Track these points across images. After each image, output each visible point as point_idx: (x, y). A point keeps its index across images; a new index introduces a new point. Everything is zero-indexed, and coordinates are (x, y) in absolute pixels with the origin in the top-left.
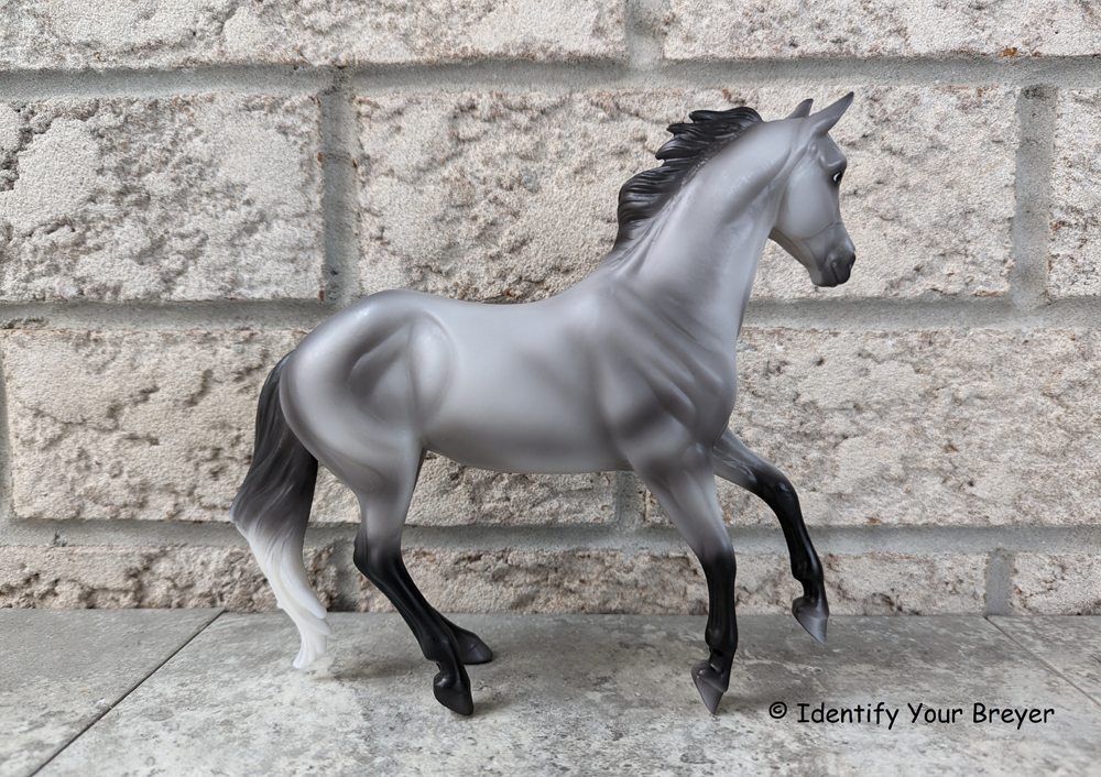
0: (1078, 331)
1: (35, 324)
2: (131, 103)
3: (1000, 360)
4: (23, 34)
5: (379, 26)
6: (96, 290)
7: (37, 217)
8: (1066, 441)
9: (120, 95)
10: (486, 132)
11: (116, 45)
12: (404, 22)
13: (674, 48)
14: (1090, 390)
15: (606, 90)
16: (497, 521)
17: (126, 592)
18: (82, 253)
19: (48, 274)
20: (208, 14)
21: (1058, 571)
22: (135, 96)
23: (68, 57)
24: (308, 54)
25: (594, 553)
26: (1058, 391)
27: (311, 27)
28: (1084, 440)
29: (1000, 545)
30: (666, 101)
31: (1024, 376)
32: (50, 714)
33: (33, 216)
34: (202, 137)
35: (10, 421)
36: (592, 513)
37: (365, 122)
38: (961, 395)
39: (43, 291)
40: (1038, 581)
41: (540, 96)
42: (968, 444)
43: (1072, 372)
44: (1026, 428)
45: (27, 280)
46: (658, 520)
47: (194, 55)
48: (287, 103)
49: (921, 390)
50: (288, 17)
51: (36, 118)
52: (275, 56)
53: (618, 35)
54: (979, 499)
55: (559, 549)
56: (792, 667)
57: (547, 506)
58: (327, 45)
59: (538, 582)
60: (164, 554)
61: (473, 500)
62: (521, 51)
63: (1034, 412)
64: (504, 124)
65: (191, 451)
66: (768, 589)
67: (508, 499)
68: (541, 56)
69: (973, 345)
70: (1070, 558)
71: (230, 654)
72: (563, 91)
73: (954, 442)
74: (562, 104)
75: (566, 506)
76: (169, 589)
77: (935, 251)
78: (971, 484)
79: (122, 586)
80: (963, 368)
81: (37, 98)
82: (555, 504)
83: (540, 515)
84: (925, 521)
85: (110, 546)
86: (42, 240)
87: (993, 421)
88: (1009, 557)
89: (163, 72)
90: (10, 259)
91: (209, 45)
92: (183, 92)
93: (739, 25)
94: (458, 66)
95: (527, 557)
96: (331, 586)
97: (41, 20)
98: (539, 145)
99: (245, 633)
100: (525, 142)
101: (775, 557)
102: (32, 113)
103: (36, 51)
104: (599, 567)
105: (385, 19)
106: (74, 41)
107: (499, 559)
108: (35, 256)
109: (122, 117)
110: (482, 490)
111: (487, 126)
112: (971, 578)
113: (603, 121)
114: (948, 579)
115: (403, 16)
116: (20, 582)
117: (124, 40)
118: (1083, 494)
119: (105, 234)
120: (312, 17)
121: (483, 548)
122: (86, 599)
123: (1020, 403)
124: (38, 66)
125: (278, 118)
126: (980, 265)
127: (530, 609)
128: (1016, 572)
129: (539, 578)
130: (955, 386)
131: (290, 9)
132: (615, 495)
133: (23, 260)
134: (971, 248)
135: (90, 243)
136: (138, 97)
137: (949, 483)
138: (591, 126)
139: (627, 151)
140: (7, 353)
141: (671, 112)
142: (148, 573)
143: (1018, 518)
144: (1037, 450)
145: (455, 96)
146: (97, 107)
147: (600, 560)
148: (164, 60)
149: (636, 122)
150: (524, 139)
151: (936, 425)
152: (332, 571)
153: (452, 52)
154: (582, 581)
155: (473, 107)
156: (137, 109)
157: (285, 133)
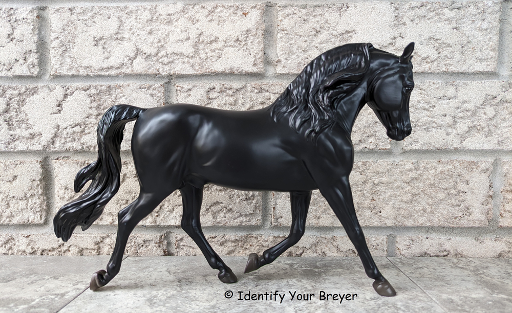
0: (414, 161)
1: (66, 158)
2: (101, 86)
3: (388, 171)
4: (66, 63)
5: (184, 62)
6: (88, 147)
7: (69, 123)
8: (411, 198)
9: (98, 83)
10: (218, 96)
11: (97, 67)
12: (192, 61)
13: (279, 70)
14: (419, 181)
15: (258, 82)
16: (222, 225)
17: (94, 249)
18: (84, 135)
19: (71, 141)
20: (128, 58)
21: (411, 242)
22: (103, 84)
23: (81, 71)
24: (161, 71)
25: (255, 236)
26: (408, 181)
27: (162, 63)
28: (418, 197)
29: (391, 233)
30: (277, 87)
31: (397, 176)
32: (78, 282)
33: (67, 122)
34: (125, 97)
35: (56, 191)
36: (254, 222)
37: (179, 92)
38: (376, 182)
39: (70, 147)
40: (405, 245)
41: (236, 84)
42: (379, 199)
43: (413, 174)
44: (398, 194)
45: (64, 144)
46: (276, 224)
47: (123, 71)
48: (153, 87)
49: (363, 181)
50: (154, 59)
51: (69, 90)
52: (150, 72)
53: (261, 65)
54: (383, 217)
55: (243, 234)
56: (316, 270)
57: (239, 219)
58: (167, 68)
59: (235, 246)
60: (108, 236)
61: (214, 217)
62: (230, 71)
63: (401, 188)
64: (224, 94)
65: (118, 201)
66: (313, 247)
67: (225, 217)
68: (236, 72)
69: (379, 166)
70: (415, 237)
71: (133, 267)
72: (243, 83)
73: (374, 198)
74: (243, 87)
75: (245, 220)
76: (109, 248)
77: (365, 135)
78: (380, 212)
79: (93, 247)
80: (376, 173)
81: (70, 84)
82: (241, 218)
83: (236, 223)
84: (365, 225)
85: (90, 234)
86: (70, 130)
87: (387, 191)
88: (394, 237)
89: (113, 76)
90: (58, 136)
91: (128, 68)
92: (119, 83)
93: (300, 63)
94: (210, 75)
95: (232, 237)
96: (165, 248)
97: (72, 59)
98: (236, 101)
99: (137, 262)
100: (232, 100)
101: (315, 237)
102: (68, 88)
103: (70, 69)
104: (256, 241)
105: (186, 60)
106: (83, 66)
107: (222, 238)
108: (67, 136)
109: (98, 91)
110: (217, 214)
111: (219, 94)
112: (382, 244)
113: (257, 93)
114: (374, 244)
115: (192, 59)
116: (57, 246)
117: (100, 66)
118: (418, 216)
119: (92, 128)
120: (162, 59)
121: (217, 234)
122: (80, 252)
123: (396, 185)
124: (71, 74)
125: (150, 91)
126: (380, 139)
127: (233, 255)
128: (397, 242)
129: (236, 244)
130: (374, 179)
131: (155, 57)
132: (261, 216)
133: (63, 137)
134: (377, 134)
135: (86, 132)
136: (104, 84)
137: (373, 212)
138: (253, 94)
139: (264, 103)
140: (56, 168)
141: (279, 91)
142: (102, 243)
143: (396, 224)
144: (402, 201)
145: (208, 84)
146: (90, 87)
147: (256, 238)
148: (113, 72)
149: (267, 94)
150: (231, 99)
151: (368, 192)
152: (165, 242)
153: (207, 71)
154: (251, 245)
155: (214, 88)
156: (104, 88)
157: (152, 96)
